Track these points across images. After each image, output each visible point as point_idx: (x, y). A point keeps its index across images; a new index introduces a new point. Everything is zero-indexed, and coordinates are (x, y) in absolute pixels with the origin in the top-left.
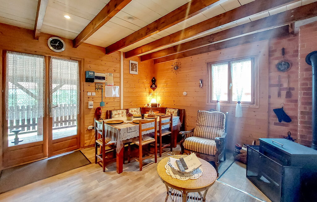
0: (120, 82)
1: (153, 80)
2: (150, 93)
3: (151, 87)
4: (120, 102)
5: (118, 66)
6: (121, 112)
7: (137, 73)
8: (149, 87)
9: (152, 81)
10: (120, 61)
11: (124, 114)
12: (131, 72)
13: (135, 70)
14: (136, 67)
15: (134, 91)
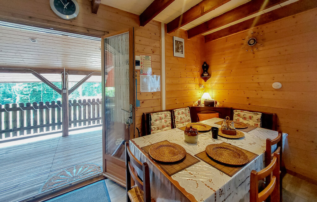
0: (161, 69)
1: (205, 65)
2: (200, 85)
3: (202, 75)
4: (161, 99)
5: (157, 44)
6: (163, 116)
7: (183, 56)
8: (199, 77)
9: (203, 67)
10: (160, 37)
11: (168, 119)
12: (176, 54)
13: (180, 50)
14: (182, 46)
15: (180, 83)
